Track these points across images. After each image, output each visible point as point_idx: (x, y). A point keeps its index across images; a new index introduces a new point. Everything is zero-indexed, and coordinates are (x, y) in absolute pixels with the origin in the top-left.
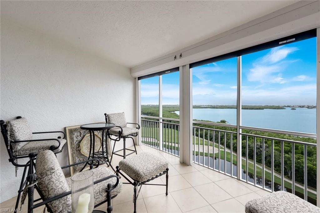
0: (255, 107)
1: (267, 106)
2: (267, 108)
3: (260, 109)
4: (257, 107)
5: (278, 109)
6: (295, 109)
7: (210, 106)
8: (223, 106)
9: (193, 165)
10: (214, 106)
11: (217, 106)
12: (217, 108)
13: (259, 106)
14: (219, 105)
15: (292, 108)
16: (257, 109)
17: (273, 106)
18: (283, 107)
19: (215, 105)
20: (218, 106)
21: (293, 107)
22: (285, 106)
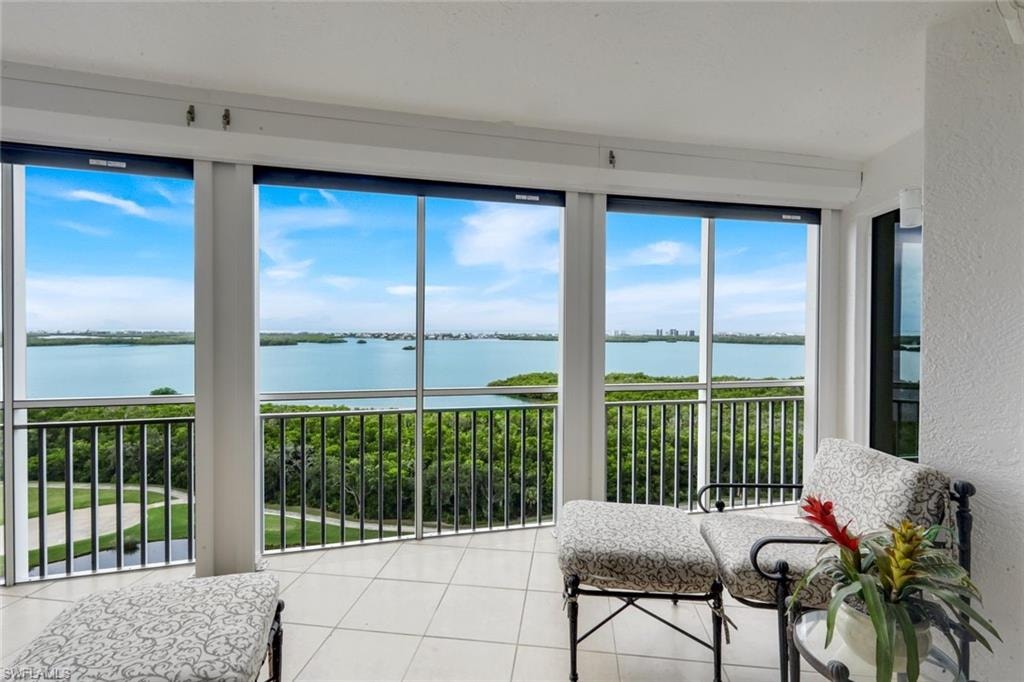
0: (275, 338)
1: (306, 334)
2: (305, 341)
3: (286, 343)
4: (280, 339)
5: (331, 342)
6: (365, 342)
7: (99, 334)
8: (163, 335)
9: (264, 567)
10: (120, 334)
11: (133, 334)
12: (132, 343)
13: (284, 334)
14: (142, 331)
15: (358, 339)
16: (280, 344)
17: (319, 334)
18: (342, 337)
19: (124, 330)
20: (139, 334)
21: (362, 336)
22: (346, 335)
